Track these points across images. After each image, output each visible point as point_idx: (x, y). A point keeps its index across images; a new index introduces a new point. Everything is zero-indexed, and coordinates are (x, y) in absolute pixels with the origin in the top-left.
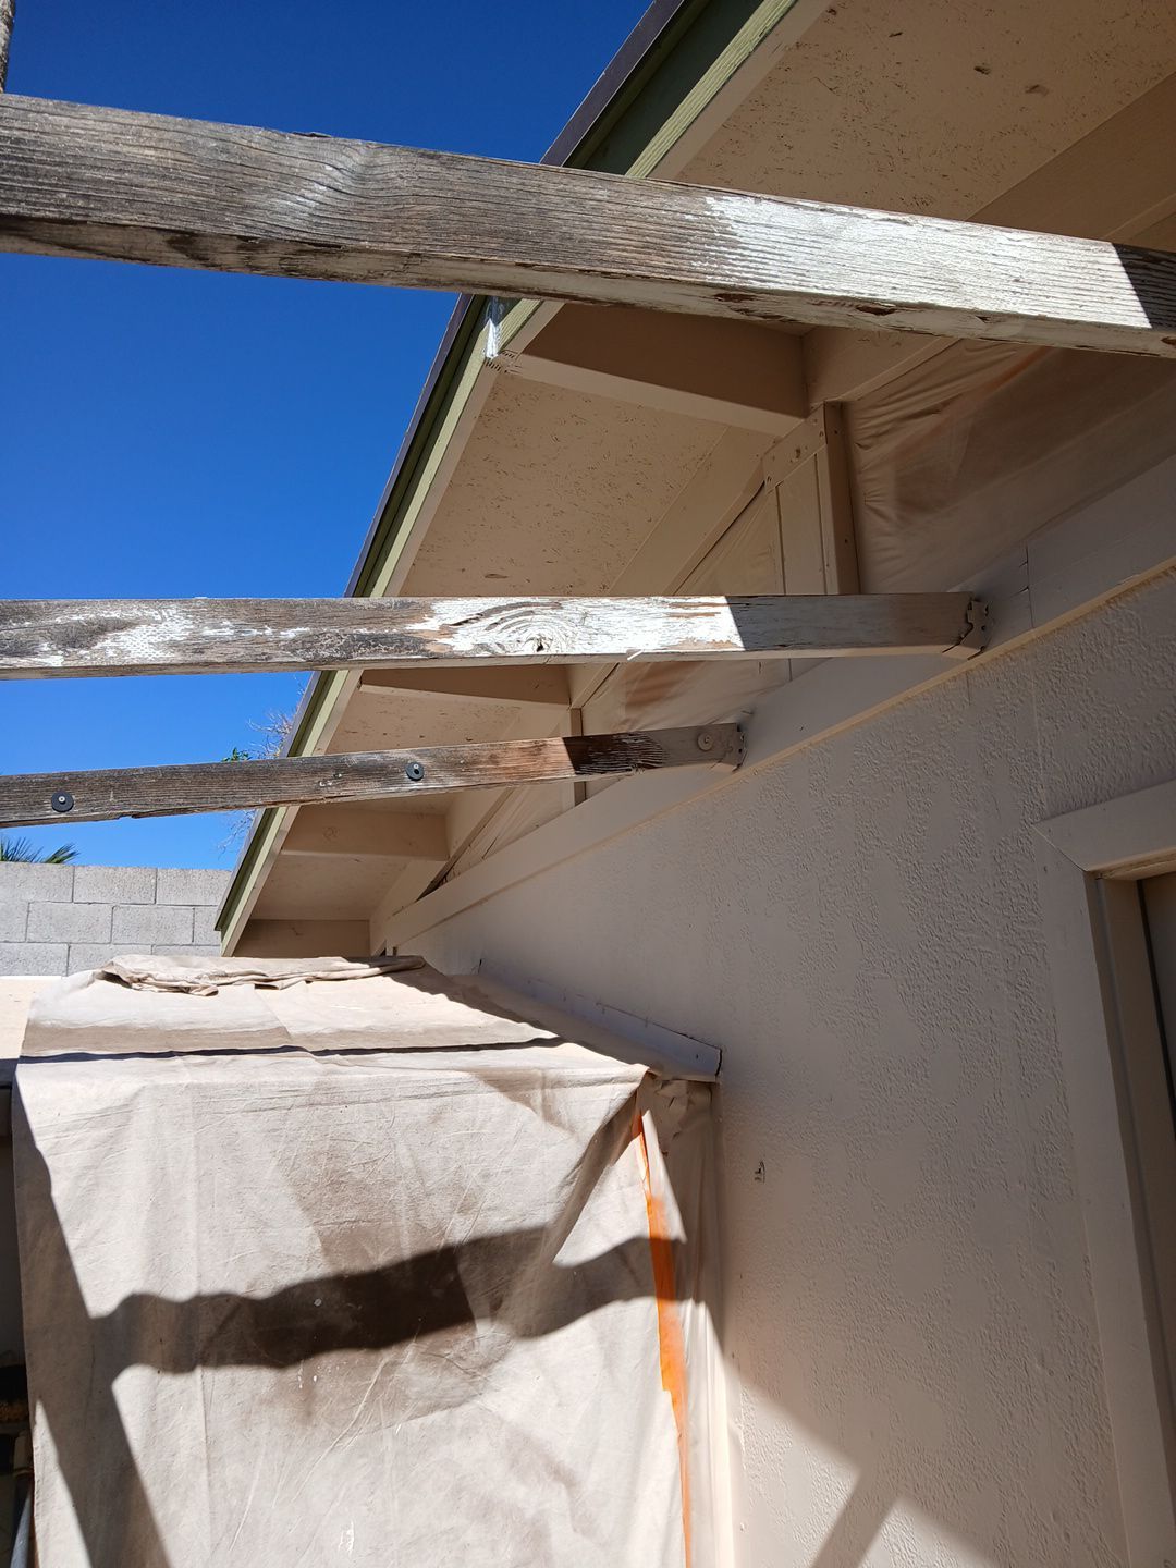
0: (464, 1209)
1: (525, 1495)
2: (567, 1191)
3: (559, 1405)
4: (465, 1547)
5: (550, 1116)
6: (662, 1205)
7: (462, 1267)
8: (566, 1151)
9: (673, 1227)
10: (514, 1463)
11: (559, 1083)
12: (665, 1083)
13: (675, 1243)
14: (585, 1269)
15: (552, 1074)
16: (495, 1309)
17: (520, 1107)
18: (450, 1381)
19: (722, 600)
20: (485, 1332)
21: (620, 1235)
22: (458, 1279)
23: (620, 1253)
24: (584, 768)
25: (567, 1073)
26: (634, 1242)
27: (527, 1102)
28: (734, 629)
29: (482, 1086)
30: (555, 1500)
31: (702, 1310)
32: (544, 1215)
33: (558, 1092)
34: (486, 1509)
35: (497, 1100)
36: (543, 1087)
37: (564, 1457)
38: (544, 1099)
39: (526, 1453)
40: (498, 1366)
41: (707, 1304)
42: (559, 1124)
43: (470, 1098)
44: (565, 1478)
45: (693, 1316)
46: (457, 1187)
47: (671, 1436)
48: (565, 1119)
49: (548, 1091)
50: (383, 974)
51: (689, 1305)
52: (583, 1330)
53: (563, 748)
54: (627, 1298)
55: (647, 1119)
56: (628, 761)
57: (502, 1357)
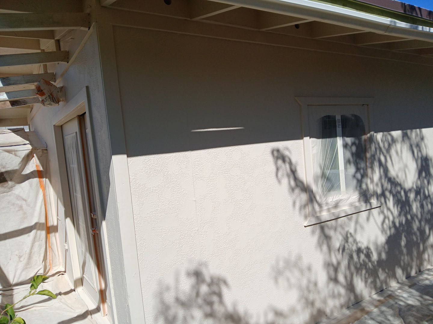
0: (4, 168)
1: (19, 202)
2: (20, 165)
3: (23, 192)
4: (11, 208)
5: (16, 155)
6: (39, 166)
7: (5, 175)
8: (19, 160)
9: (41, 169)
10: (17, 199)
11: (17, 151)
12: (37, 150)
13: (42, 171)
14: (26, 175)
15: (16, 150)
16: (11, 180)
17: (11, 154)
18: (5, 189)
19: (5, 93)
20: (10, 183)
21: (32, 170)
22: (4, 177)
23: (32, 172)
24: (13, 106)
25: (18, 149)
26: (34, 171)
27: (12, 154)
28: (7, 96)
29: (4, 152)
30: (24, 203)
31: (47, 179)
32: (17, 168)
33: (17, 152)
34: (13, 204)
35: (7, 154)
36: (14, 152)
37: (24, 197)
38: (15, 153)
39: (18, 197)
40: (14, 188)
41: (48, 178)
42: (18, 156)
43: (2, 154)
44: (25, 201)
45: (46, 181)
46: (2, 165)
47: (42, 194)
48: (18, 155)
49: (15, 152)
50: (13, 132)
51: (44, 179)
52: (27, 182)
53: (9, 103)
54: (33, 178)
55: (35, 155)
56: (21, 104)
57: (14, 186)
